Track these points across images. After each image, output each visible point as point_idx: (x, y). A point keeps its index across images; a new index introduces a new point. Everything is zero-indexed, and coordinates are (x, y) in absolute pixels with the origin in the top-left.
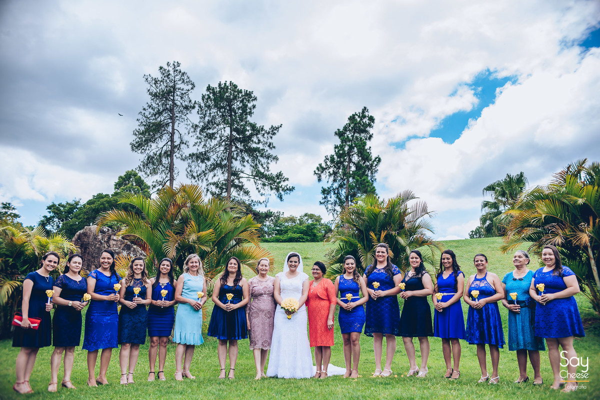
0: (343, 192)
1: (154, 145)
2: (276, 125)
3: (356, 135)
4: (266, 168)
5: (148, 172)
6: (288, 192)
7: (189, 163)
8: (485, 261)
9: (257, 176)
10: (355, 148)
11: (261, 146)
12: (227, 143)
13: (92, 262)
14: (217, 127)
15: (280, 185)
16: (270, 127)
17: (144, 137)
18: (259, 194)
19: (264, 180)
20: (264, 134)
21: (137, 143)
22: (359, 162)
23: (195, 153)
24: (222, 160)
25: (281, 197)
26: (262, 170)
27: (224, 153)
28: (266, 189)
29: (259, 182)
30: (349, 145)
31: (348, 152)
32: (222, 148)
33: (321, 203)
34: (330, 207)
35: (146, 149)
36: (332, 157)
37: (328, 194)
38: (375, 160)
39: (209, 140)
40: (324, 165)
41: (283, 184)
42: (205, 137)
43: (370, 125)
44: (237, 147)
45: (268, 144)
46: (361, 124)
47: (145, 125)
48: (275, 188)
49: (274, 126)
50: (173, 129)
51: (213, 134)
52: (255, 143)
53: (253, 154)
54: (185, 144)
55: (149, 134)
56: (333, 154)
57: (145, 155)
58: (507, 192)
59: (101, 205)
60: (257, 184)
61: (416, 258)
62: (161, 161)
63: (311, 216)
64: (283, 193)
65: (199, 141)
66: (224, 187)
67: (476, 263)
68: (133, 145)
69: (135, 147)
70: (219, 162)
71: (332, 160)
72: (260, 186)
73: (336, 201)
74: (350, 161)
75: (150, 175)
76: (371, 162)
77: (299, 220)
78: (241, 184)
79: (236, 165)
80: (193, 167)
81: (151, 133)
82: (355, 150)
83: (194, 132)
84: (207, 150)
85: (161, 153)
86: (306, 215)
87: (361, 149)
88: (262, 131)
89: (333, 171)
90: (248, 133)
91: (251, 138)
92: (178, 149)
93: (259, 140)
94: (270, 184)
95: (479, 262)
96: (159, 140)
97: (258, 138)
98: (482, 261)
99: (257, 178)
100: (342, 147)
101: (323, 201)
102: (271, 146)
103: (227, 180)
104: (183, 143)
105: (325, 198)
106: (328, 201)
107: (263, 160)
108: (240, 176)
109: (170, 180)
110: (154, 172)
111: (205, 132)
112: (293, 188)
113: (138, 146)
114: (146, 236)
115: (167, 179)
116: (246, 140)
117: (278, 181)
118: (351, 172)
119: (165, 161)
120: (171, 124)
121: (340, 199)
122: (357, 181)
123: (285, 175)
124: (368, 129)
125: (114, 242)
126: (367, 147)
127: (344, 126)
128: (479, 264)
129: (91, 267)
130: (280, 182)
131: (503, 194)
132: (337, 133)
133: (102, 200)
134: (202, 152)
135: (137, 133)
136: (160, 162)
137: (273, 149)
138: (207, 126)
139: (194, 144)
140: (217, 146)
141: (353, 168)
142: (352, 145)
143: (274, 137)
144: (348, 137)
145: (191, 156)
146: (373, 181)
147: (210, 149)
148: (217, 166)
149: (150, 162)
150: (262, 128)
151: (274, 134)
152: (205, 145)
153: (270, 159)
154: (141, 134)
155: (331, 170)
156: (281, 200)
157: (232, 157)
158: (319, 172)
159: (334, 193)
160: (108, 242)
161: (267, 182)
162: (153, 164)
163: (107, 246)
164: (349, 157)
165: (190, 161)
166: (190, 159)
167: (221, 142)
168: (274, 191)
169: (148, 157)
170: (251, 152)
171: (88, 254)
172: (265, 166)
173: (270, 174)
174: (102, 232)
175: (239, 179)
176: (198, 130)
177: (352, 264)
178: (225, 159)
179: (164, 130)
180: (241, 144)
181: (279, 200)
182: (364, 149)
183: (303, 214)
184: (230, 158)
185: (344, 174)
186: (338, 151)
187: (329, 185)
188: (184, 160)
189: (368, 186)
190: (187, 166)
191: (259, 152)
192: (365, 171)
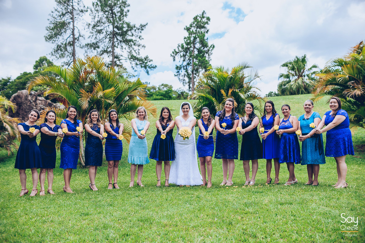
0: (190, 69)
1: (61, 38)
2: (144, 24)
3: (198, 29)
4: (138, 53)
5: (58, 56)
6: (153, 69)
7: (85, 50)
8: (288, 109)
9: (132, 59)
10: (198, 38)
11: (134, 38)
12: (111, 36)
13: (25, 115)
14: (103, 25)
15: (147, 64)
16: (140, 25)
17: (54, 31)
18: (133, 71)
19: (136, 61)
20: (135, 30)
21: (49, 36)
22: (200, 48)
23: (89, 43)
24: (108, 48)
25: (148, 73)
26: (135, 55)
27: (109, 43)
28: (138, 67)
29: (133, 62)
30: (193, 37)
31: (193, 41)
32: (107, 40)
33: (175, 76)
34: (181, 78)
35: (55, 40)
36: (182, 45)
37: (180, 69)
38: (211, 47)
39: (98, 34)
40: (177, 51)
41: (149, 64)
42: (96, 32)
43: (207, 23)
44: (117, 39)
45: (139, 37)
46: (201, 22)
47: (54, 24)
48: (144, 67)
49: (142, 24)
50: (74, 26)
51: (101, 30)
52: (130, 35)
53: (129, 44)
54: (82, 37)
55: (57, 29)
56: (183, 43)
57: (55, 44)
58: (296, 67)
59: (26, 79)
60: (132, 64)
61: (250, 108)
62: (66, 48)
63: (166, 86)
64: (149, 69)
65: (92, 34)
66: (110, 66)
67: (283, 111)
68: (46, 38)
69: (47, 38)
70: (105, 49)
71: (183, 47)
72: (134, 65)
73: (185, 74)
74: (194, 47)
75: (60, 58)
76: (208, 48)
77: (158, 88)
78: (121, 64)
79: (118, 51)
80: (88, 52)
81: (59, 29)
82: (198, 40)
83: (88, 28)
84: (97, 41)
85: (66, 43)
86: (162, 85)
87: (202, 39)
88: (134, 27)
89: (183, 54)
90: (125, 29)
91: (127, 32)
92: (78, 40)
93: (133, 34)
94: (141, 64)
95: (285, 111)
96: (63, 34)
97: (131, 32)
98: (286, 109)
99: (132, 60)
100: (189, 38)
101: (176, 74)
102: (141, 38)
103: (112, 62)
104: (81, 36)
105: (178, 72)
106: (180, 74)
107: (136, 48)
108: (120, 58)
109: (74, 61)
110: (62, 56)
111: (96, 29)
112: (156, 66)
113: (50, 38)
114: (65, 95)
115: (71, 61)
116: (124, 34)
117: (146, 61)
118: (195, 55)
119: (69, 49)
120: (72, 23)
121: (188, 73)
122: (200, 60)
123: (150, 58)
124: (206, 26)
125: (40, 102)
126: (205, 38)
127: (190, 23)
128: (285, 112)
129: (25, 118)
130: (147, 63)
131: (293, 69)
132: (186, 28)
133: (27, 76)
134: (94, 43)
135: (49, 29)
136: (66, 50)
137: (142, 40)
138: (97, 24)
139: (88, 37)
140: (104, 38)
141: (196, 52)
142: (196, 36)
143: (142, 31)
144: (193, 31)
145: (87, 45)
146: (209, 61)
147: (100, 40)
148: (105, 51)
149: (59, 50)
150: (134, 26)
151: (142, 30)
152: (96, 38)
153: (140, 46)
154: (51, 29)
155: (182, 54)
156: (148, 75)
157: (115, 46)
158: (174, 55)
159: (184, 69)
160: (35, 101)
161: (138, 63)
162: (61, 50)
163: (35, 104)
164: (194, 45)
165: (86, 49)
166: (86, 47)
167: (107, 35)
168: (143, 68)
169: (58, 46)
170: (127, 42)
171: (22, 110)
172: (137, 52)
173: (140, 57)
174: (31, 94)
175: (119, 60)
176: (91, 27)
177: (207, 113)
178: (110, 47)
179: (67, 27)
180: (120, 36)
181: (146, 74)
182: (204, 39)
183: (161, 84)
184: (113, 46)
185: (191, 56)
186: (187, 41)
187: (181, 63)
188: (82, 48)
189: (207, 64)
190: (84, 52)
191: (133, 42)
192: (204, 54)
